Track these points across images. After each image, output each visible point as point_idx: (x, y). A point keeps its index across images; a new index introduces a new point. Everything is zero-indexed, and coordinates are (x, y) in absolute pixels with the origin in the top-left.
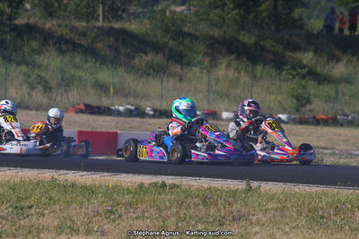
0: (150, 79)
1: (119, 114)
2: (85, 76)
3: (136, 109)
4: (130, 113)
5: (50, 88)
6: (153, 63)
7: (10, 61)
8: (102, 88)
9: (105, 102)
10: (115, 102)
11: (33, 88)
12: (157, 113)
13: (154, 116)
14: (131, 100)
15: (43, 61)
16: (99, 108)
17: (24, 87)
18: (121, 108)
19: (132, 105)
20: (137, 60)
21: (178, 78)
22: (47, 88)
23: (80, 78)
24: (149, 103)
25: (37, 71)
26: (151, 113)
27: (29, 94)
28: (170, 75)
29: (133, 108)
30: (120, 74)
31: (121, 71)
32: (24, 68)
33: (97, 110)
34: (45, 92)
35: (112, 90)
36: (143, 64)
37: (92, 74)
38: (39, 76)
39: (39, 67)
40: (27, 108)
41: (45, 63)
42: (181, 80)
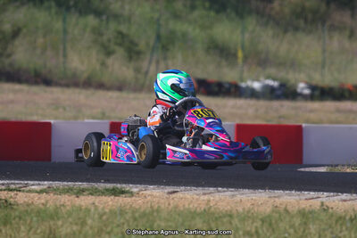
0: (300, 35)
1: (253, 94)
2: (193, 31)
3: (283, 85)
4: (271, 94)
5: (139, 53)
6: (303, 9)
7: (68, 9)
8: (223, 52)
9: (229, 75)
10: (245, 74)
11: (109, 53)
12: (317, 93)
13: (311, 98)
14: (272, 71)
15: (122, 7)
16: (220, 85)
17: (94, 52)
18: (257, 85)
19: (274, 79)
20: (276, 5)
21: (347, 33)
22: (133, 53)
23: (184, 35)
24: (302, 76)
25: (113, 26)
26: (307, 92)
27: (103, 64)
28: (333, 28)
29: (275, 84)
30: (250, 28)
31: (251, 22)
32: (91, 20)
33: (216, 89)
34: (130, 58)
35: (240, 54)
36: (287, 10)
37: (203, 28)
38: (120, 33)
39: (116, 17)
40: (101, 86)
41: (126, 13)
42: (351, 35)
